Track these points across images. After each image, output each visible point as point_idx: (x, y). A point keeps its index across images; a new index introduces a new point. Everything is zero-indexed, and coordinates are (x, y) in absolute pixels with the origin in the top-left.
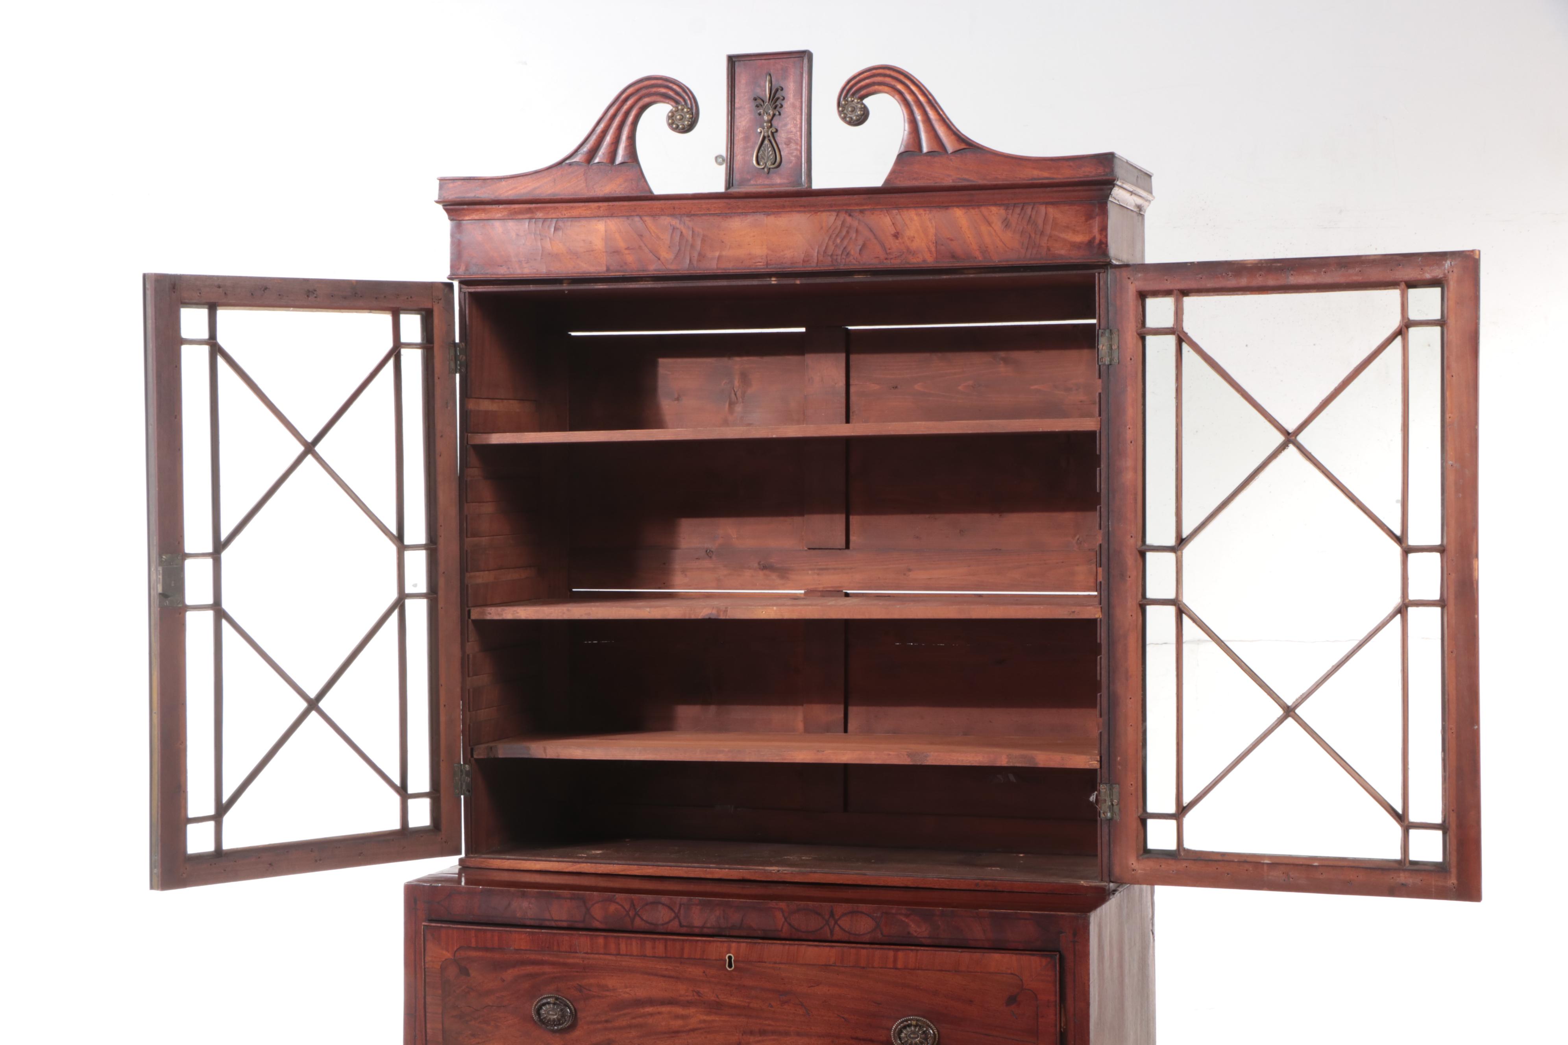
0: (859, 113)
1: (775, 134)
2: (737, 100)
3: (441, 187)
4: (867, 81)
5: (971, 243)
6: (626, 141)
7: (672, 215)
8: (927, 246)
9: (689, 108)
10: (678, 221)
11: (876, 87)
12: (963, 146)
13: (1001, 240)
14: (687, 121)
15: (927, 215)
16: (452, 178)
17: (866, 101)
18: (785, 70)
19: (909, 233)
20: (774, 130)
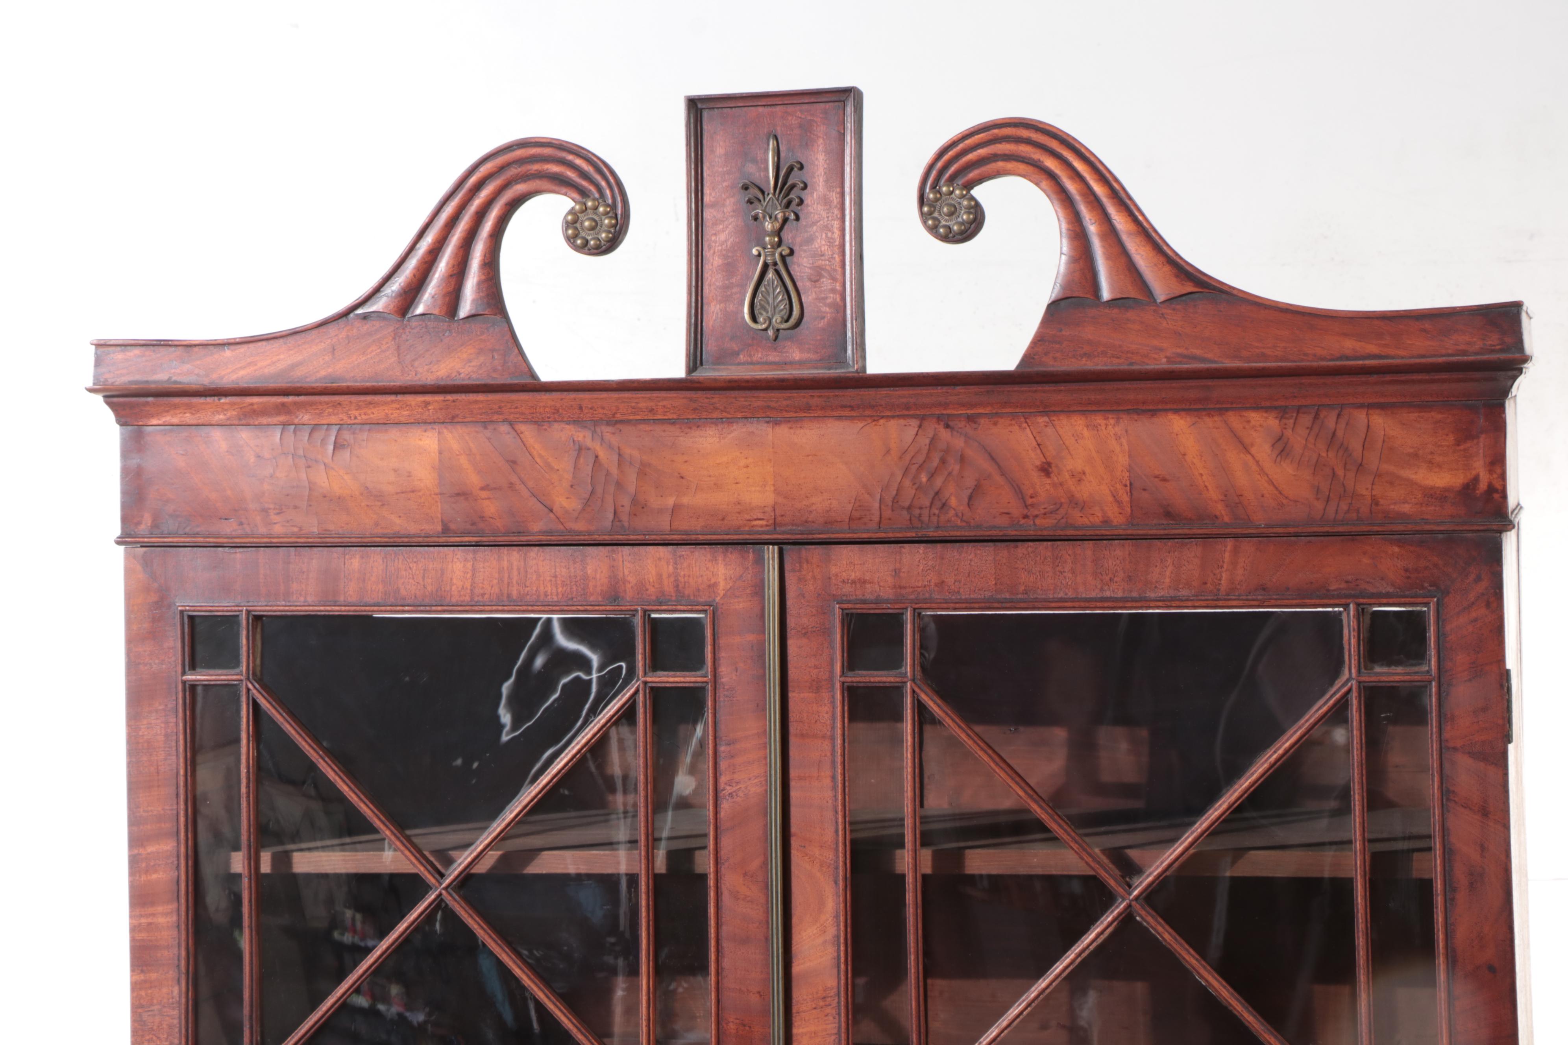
0: (965, 217)
1: (788, 259)
2: (707, 190)
3: (98, 362)
4: (982, 152)
5: (1206, 486)
6: (479, 272)
7: (576, 422)
8: (1110, 490)
9: (608, 205)
10: (588, 434)
11: (1001, 164)
12: (1189, 288)
13: (1271, 482)
14: (605, 231)
15: (1110, 427)
16: (121, 342)
17: (977, 192)
18: (807, 128)
19: (1074, 462)
20: (786, 252)
